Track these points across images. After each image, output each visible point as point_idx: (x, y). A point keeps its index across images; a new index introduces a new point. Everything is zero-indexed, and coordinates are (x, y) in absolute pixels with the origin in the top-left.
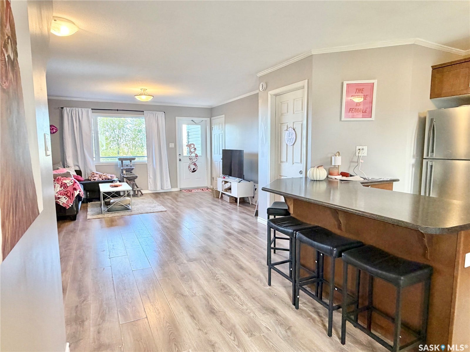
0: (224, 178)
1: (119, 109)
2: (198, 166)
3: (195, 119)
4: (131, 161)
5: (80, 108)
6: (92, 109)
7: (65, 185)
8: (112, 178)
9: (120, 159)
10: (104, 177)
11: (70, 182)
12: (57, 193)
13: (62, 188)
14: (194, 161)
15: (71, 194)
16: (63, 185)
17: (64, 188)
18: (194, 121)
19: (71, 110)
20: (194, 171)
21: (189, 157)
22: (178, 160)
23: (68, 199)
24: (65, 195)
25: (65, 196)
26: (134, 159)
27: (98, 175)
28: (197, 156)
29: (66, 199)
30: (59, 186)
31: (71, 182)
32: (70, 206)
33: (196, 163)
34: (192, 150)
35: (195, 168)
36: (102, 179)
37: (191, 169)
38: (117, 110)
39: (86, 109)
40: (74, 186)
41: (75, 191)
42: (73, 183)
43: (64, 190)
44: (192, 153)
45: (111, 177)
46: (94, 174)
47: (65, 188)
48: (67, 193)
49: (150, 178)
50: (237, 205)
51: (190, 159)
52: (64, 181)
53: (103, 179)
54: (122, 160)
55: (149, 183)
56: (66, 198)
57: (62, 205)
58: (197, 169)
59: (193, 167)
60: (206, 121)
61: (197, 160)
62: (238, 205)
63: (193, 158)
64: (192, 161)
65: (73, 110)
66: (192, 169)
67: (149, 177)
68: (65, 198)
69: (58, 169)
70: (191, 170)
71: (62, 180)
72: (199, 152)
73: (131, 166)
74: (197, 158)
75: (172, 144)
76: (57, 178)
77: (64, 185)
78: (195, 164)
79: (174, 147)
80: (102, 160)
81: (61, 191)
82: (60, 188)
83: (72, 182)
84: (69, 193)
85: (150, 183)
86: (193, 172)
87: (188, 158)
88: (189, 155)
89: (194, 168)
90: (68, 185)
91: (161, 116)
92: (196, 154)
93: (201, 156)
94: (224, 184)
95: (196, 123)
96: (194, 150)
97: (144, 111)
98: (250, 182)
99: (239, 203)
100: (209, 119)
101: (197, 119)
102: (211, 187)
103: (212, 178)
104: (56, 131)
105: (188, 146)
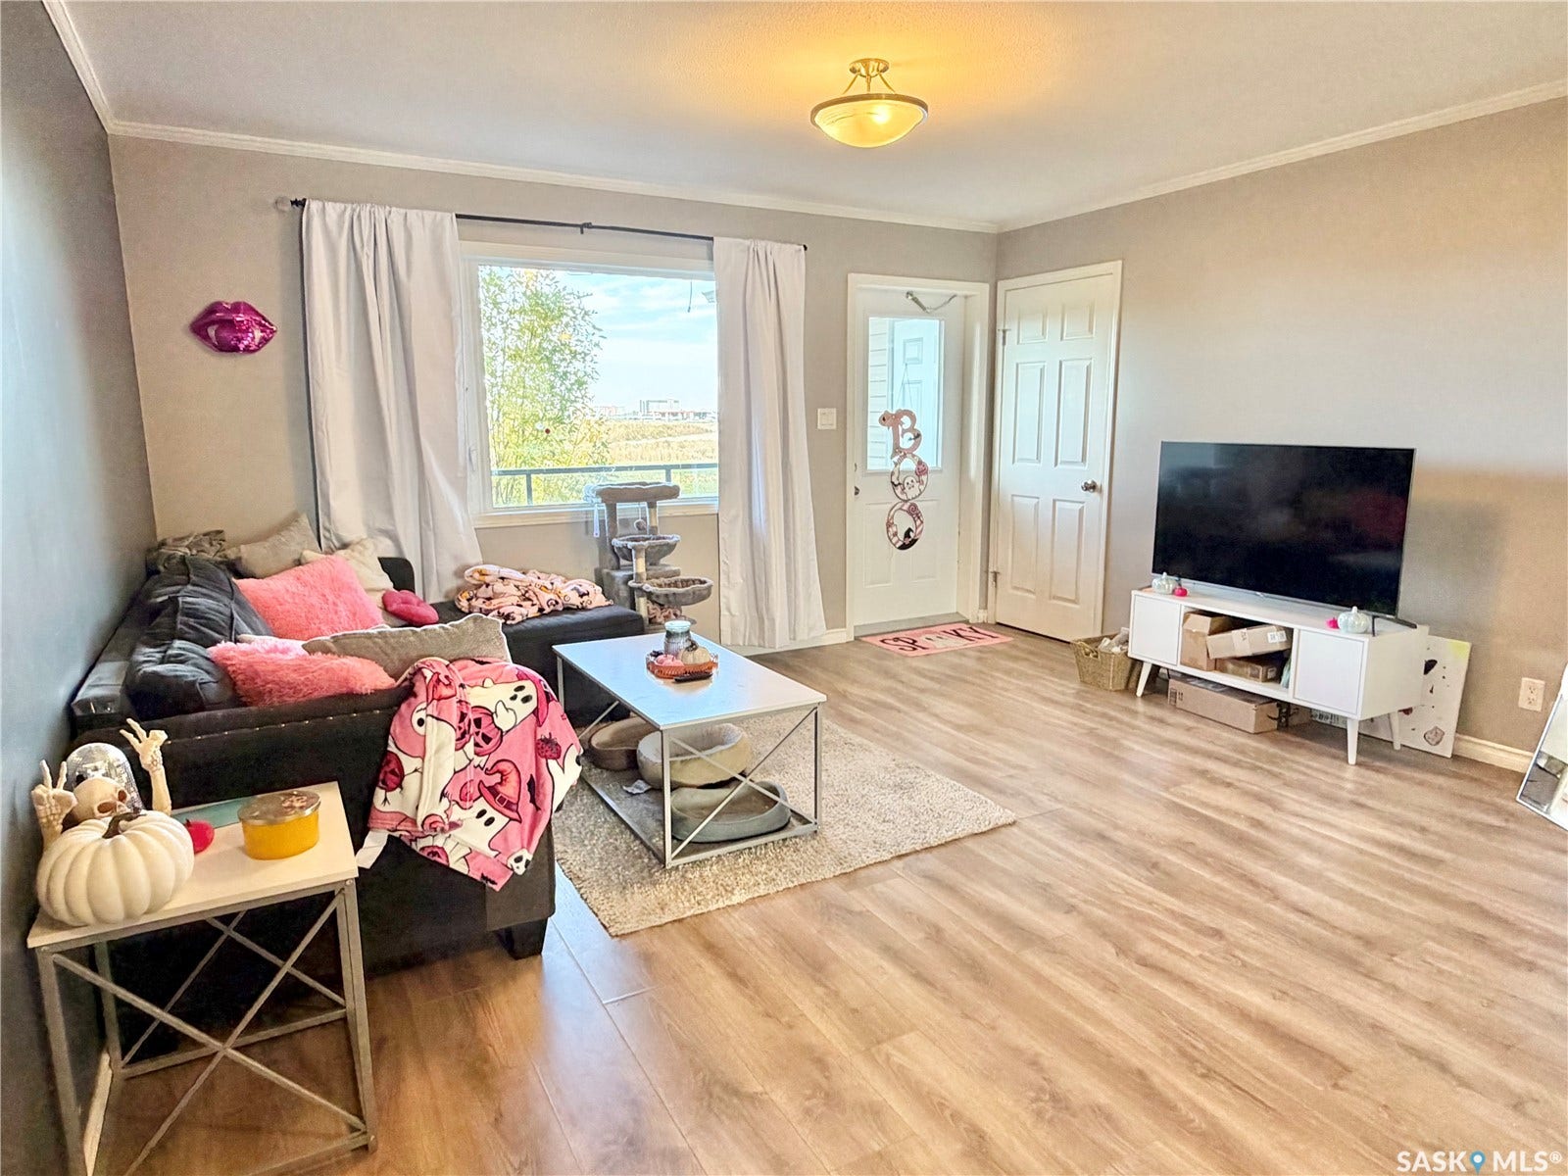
0: (1183, 593)
1: (593, 224)
2: (924, 518)
3: (923, 288)
4: (652, 505)
5: (394, 209)
6: (458, 216)
7: (485, 721)
8: (585, 598)
9: (602, 494)
10: (545, 598)
11: (514, 698)
12: (443, 795)
13: (470, 748)
14: (911, 493)
15: (525, 779)
16: (473, 728)
17: (477, 745)
18: (915, 300)
19: (346, 217)
20: (907, 541)
21: (892, 474)
22: (851, 491)
23: (500, 821)
24: (481, 795)
25: (481, 805)
27: (511, 589)
28: (921, 470)
29: (490, 822)
30: (449, 734)
31: (521, 695)
32: (520, 869)
33: (918, 504)
34: (906, 443)
35: (914, 529)
36: (536, 608)
37: (895, 534)
39: (429, 215)
40: (539, 724)
41: (552, 763)
42: (532, 705)
43: (477, 760)
44: (905, 456)
45: (581, 596)
46: (487, 579)
47: (486, 747)
48: (497, 778)
49: (728, 588)
50: (1346, 760)
51: (896, 486)
52: (477, 697)
53: (541, 610)
54: (612, 497)
55: (724, 612)
56: (491, 813)
57: (462, 868)
58: (921, 531)
59: (903, 522)
60: (966, 297)
62: (1352, 758)
63: (908, 480)
64: (904, 497)
65: (359, 216)
66: (901, 535)
67: (724, 584)
68: (482, 814)
69: (299, 563)
70: (895, 540)
71: (462, 686)
72: (929, 453)
73: (646, 534)
74: (924, 478)
75: (826, 410)
76: (428, 674)
77: (478, 722)
78: (913, 511)
79: (834, 427)
81: (463, 778)
82: (456, 750)
83: (526, 699)
84: (513, 777)
85: (729, 610)
86: (904, 547)
87: (887, 479)
88: (891, 467)
89: (910, 530)
90: (504, 721)
91: (789, 261)
92: (920, 463)
93: (941, 471)
94: (1212, 632)
95: (924, 309)
96: (911, 439)
97: (712, 239)
98: (1416, 627)
99: (1359, 752)
100: (986, 287)
101: (930, 290)
102: (982, 616)
103: (990, 577)
104: (265, 341)
105: (888, 422)
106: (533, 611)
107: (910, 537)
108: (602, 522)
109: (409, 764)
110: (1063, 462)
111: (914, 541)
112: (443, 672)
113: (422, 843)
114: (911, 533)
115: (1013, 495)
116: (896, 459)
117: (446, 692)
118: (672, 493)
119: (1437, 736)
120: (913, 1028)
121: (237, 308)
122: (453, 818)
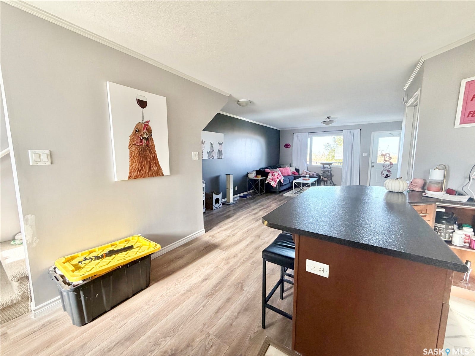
2: (391, 172)
3: (392, 132)
4: (329, 165)
5: (302, 133)
6: (308, 133)
9: (322, 164)
10: (308, 174)
14: (388, 168)
18: (392, 134)
19: (298, 134)
20: (387, 176)
21: (383, 164)
22: (370, 167)
26: (331, 164)
27: (305, 173)
28: (391, 164)
34: (387, 159)
35: (389, 174)
37: (383, 175)
38: (325, 132)
39: (305, 133)
44: (387, 161)
51: (384, 166)
54: (323, 164)
55: (342, 182)
58: (391, 175)
59: (386, 173)
61: (391, 167)
63: (387, 165)
64: (386, 168)
66: (385, 175)
73: (329, 169)
74: (392, 165)
75: (365, 153)
78: (389, 171)
79: (367, 156)
80: (313, 164)
86: (385, 177)
88: (383, 163)
89: (387, 174)
91: (357, 133)
92: (391, 163)
95: (394, 135)
96: (389, 158)
97: (342, 131)
101: (394, 132)
104: (290, 147)
105: (383, 155)
108: (321, 167)
111: (389, 176)
116: (384, 162)
121: (288, 144)
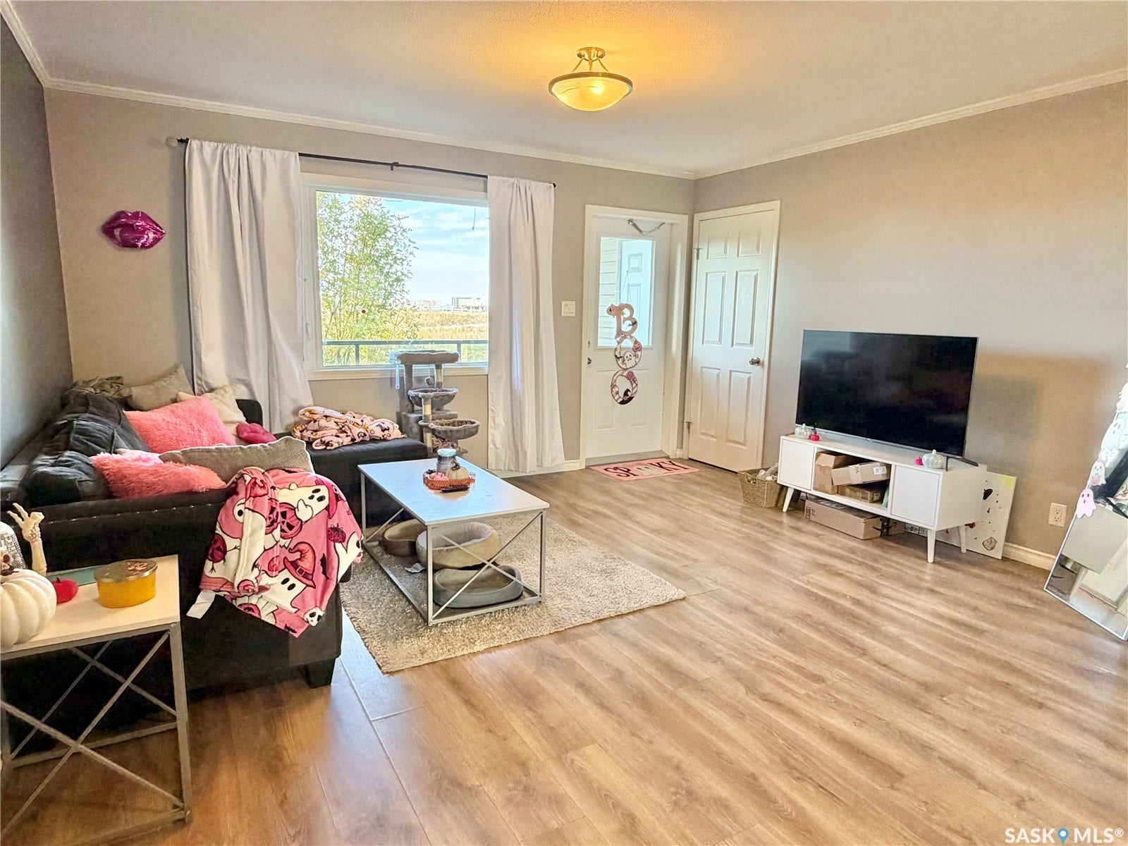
0: (816, 439)
1: (400, 163)
2: (639, 382)
3: (640, 216)
4: (438, 367)
5: (254, 148)
6: (300, 154)
7: (289, 514)
8: (386, 432)
9: (402, 357)
10: (356, 431)
11: (312, 497)
12: (255, 566)
13: (277, 533)
14: (629, 364)
15: (319, 557)
16: (280, 518)
17: (282, 530)
18: (635, 225)
19: (219, 151)
20: (626, 398)
21: (616, 349)
22: (585, 361)
23: (300, 586)
24: (286, 567)
25: (285, 574)
27: (332, 424)
28: (637, 348)
29: (292, 587)
30: (261, 522)
31: (317, 495)
32: (314, 621)
33: (634, 372)
34: (626, 327)
35: (631, 390)
36: (349, 439)
37: (617, 393)
39: (278, 153)
40: (330, 517)
41: (338, 546)
42: (325, 503)
43: (283, 542)
44: (625, 337)
45: (383, 431)
46: (315, 417)
47: (290, 532)
48: (297, 555)
49: (494, 428)
50: (926, 559)
51: (618, 358)
52: (283, 496)
53: (353, 440)
54: (409, 360)
55: (491, 446)
56: (292, 581)
57: (271, 620)
58: (636, 392)
59: (623, 385)
60: (672, 224)
62: (931, 558)
63: (628, 354)
64: (624, 367)
65: (228, 152)
66: (621, 394)
67: (491, 423)
68: (285, 581)
69: (175, 401)
70: (617, 397)
71: (273, 488)
72: (643, 335)
73: (443, 388)
74: (639, 353)
75: (568, 302)
76: (248, 478)
77: (284, 514)
78: (631, 377)
79: (574, 315)
80: (328, 357)
81: (271, 554)
82: (266, 534)
83: (321, 499)
84: (310, 555)
85: (494, 444)
86: (623, 402)
87: (612, 353)
88: (614, 344)
89: (628, 390)
90: (304, 514)
91: (543, 195)
92: (636, 342)
93: (651, 349)
94: (835, 467)
95: (641, 231)
96: (630, 325)
97: (486, 177)
98: (977, 466)
99: (936, 553)
100: (686, 217)
101: (646, 218)
102: (679, 454)
103: (685, 426)
104: (156, 240)
105: (613, 312)
106: (347, 441)
107: (628, 395)
108: (401, 379)
109: (230, 543)
110: (737, 344)
111: (631, 399)
112: (259, 477)
113: (240, 601)
114: (629, 393)
115: (702, 367)
116: (618, 339)
117: (261, 492)
118: (453, 358)
119: (991, 544)
120: (593, 741)
121: (136, 215)
122: (262, 583)
